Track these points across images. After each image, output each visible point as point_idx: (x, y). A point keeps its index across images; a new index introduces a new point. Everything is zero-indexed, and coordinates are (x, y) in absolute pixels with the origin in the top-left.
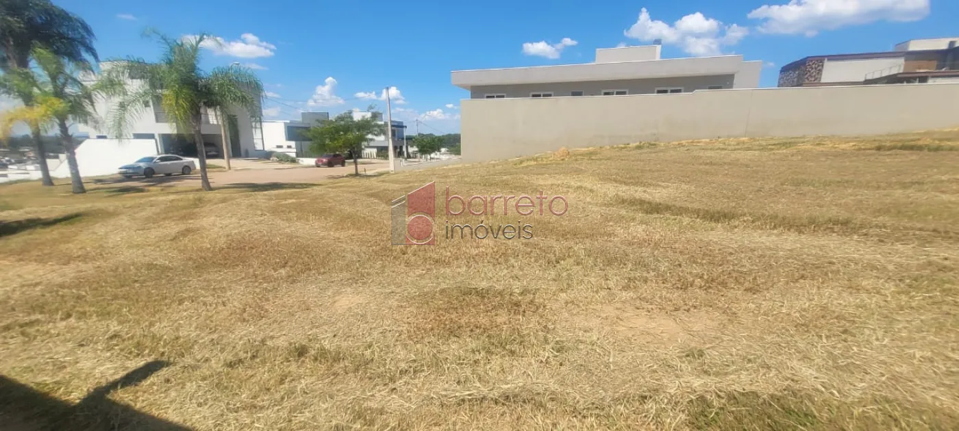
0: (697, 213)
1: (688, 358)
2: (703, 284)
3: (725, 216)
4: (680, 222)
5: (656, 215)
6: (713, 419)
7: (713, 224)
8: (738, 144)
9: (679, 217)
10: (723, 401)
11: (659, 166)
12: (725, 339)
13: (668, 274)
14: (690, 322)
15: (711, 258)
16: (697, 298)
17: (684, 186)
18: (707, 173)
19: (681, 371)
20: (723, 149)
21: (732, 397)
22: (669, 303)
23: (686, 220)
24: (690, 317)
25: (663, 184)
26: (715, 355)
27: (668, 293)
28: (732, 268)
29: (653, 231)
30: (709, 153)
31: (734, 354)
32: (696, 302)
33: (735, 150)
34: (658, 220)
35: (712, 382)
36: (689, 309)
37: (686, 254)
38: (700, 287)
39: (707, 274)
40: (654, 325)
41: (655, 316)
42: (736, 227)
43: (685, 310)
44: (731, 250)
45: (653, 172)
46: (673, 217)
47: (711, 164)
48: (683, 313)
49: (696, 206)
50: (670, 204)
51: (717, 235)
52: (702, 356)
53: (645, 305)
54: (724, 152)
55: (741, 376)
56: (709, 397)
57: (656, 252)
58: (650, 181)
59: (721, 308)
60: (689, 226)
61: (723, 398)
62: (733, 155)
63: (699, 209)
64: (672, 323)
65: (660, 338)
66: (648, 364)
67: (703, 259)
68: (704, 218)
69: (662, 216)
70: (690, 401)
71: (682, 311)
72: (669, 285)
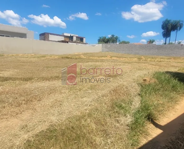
0: (21, 79)
1: (22, 129)
2: (25, 103)
3: (30, 79)
4: (15, 83)
5: (6, 82)
6: (33, 145)
7: (26, 82)
8: (31, 56)
9: (15, 81)
10: (34, 138)
11: (5, 63)
12: (33, 118)
13: (13, 103)
14: (22, 117)
15: (27, 93)
16: (23, 108)
17: (16, 70)
18: (23, 65)
19: (20, 135)
20: (27, 57)
21: (37, 135)
22: (14, 113)
23: (17, 82)
24: (22, 115)
25: (7, 70)
26: (31, 124)
27: (13, 109)
28: (33, 95)
29: (6, 88)
30: (22, 59)
31: (36, 122)
32: (24, 109)
33: (31, 58)
34: (7, 83)
35: (30, 134)
36: (21, 112)
37: (18, 94)
38: (24, 104)
39: (26, 99)
40: (9, 123)
41: (9, 119)
42: (33, 82)
43: (20, 113)
44: (32, 90)
45: (3, 65)
46: (13, 82)
47: (24, 62)
48: (20, 115)
49: (20, 77)
50: (11, 77)
51: (28, 85)
52: (27, 127)
53: (5, 117)
54: (27, 58)
55: (39, 127)
56: (30, 139)
57: (7, 96)
58: (2, 69)
59: (31, 109)
60: (19, 84)
61: (34, 137)
62: (30, 59)
63: (21, 78)
64: (16, 120)
65: (12, 127)
66: (8, 138)
67: (24, 94)
68: (23, 80)
69: (8, 82)
70: (25, 143)
71: (19, 114)
72: (13, 106)
